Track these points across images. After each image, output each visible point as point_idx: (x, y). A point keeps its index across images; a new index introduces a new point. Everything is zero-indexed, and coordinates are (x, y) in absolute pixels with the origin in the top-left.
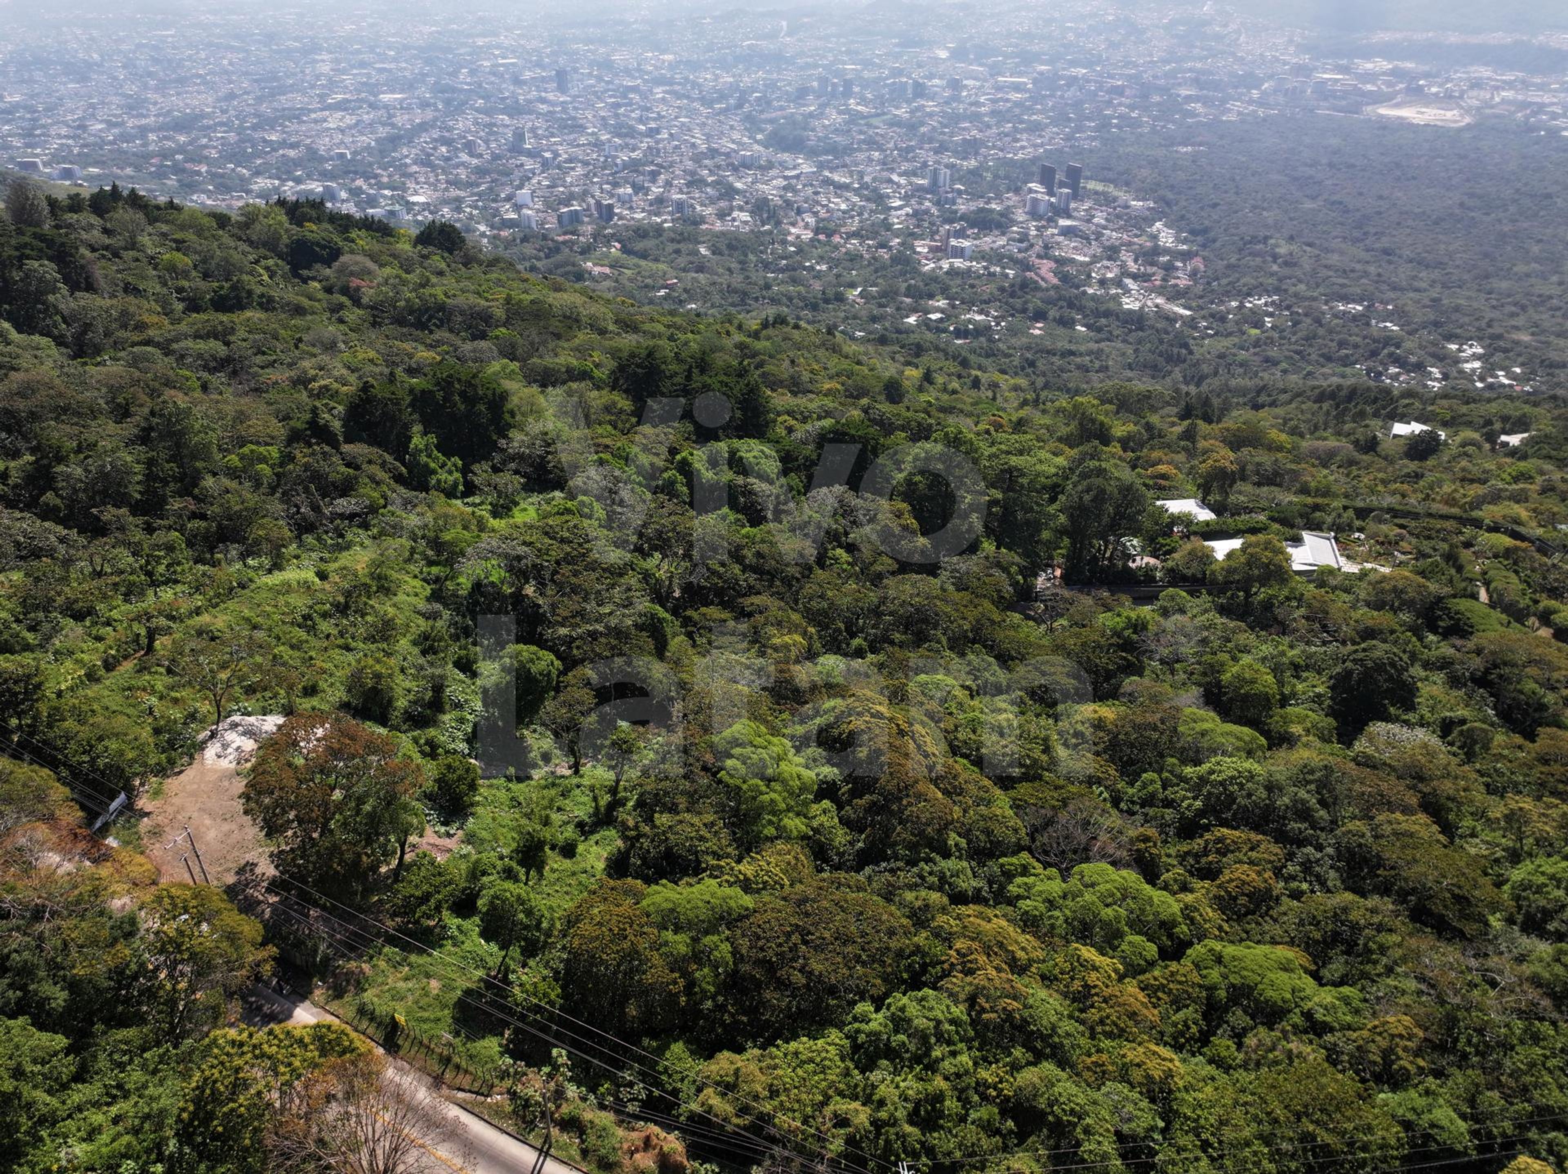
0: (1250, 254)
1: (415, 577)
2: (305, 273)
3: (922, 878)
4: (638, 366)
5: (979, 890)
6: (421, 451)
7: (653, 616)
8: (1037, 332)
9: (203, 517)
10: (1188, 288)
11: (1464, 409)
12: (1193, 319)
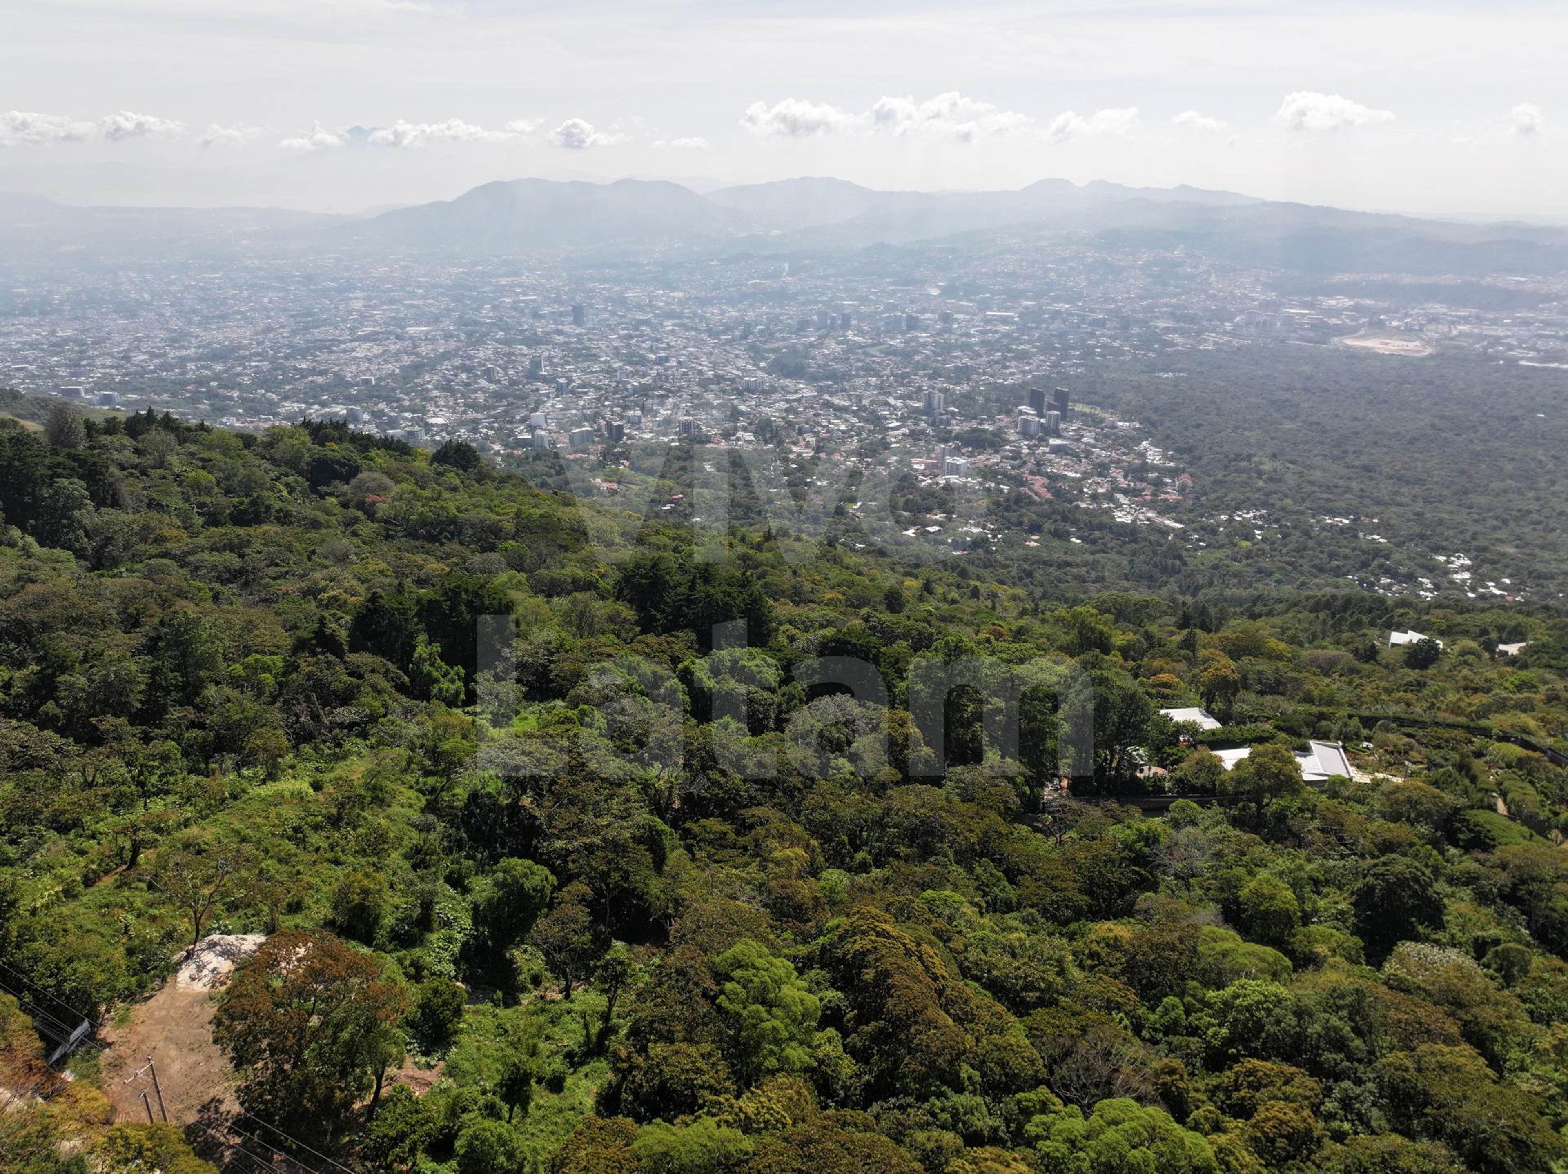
0: (1236, 471)
1: (411, 787)
2: (323, 489)
3: (933, 1115)
4: (643, 576)
5: (995, 1130)
6: (424, 660)
7: (651, 828)
8: (1033, 544)
9: (201, 726)
10: (1178, 502)
11: (1459, 619)
12: (1184, 531)
